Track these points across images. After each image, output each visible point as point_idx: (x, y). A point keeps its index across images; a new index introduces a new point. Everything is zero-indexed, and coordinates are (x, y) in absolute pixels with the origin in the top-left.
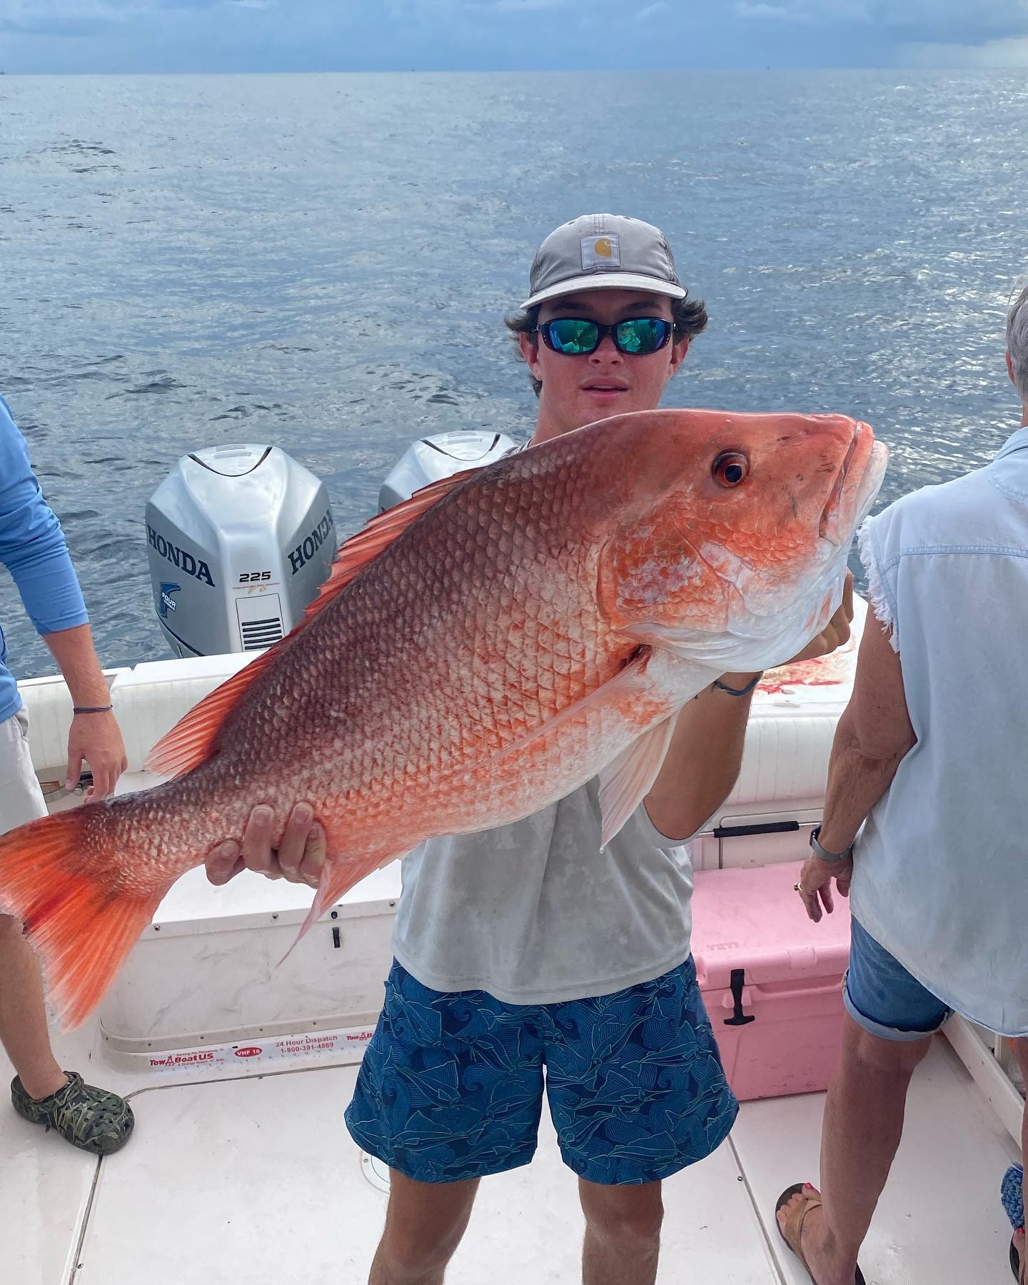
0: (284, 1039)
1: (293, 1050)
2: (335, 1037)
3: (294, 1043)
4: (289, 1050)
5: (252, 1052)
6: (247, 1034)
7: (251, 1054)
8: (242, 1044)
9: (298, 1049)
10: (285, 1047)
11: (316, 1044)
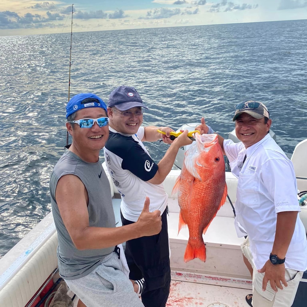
0: (189, 273)
1: (191, 276)
2: (202, 276)
3: (191, 275)
4: (189, 276)
5: (180, 274)
6: (179, 269)
7: (180, 275)
8: (178, 272)
9: (192, 276)
10: (189, 275)
11: (197, 276)
